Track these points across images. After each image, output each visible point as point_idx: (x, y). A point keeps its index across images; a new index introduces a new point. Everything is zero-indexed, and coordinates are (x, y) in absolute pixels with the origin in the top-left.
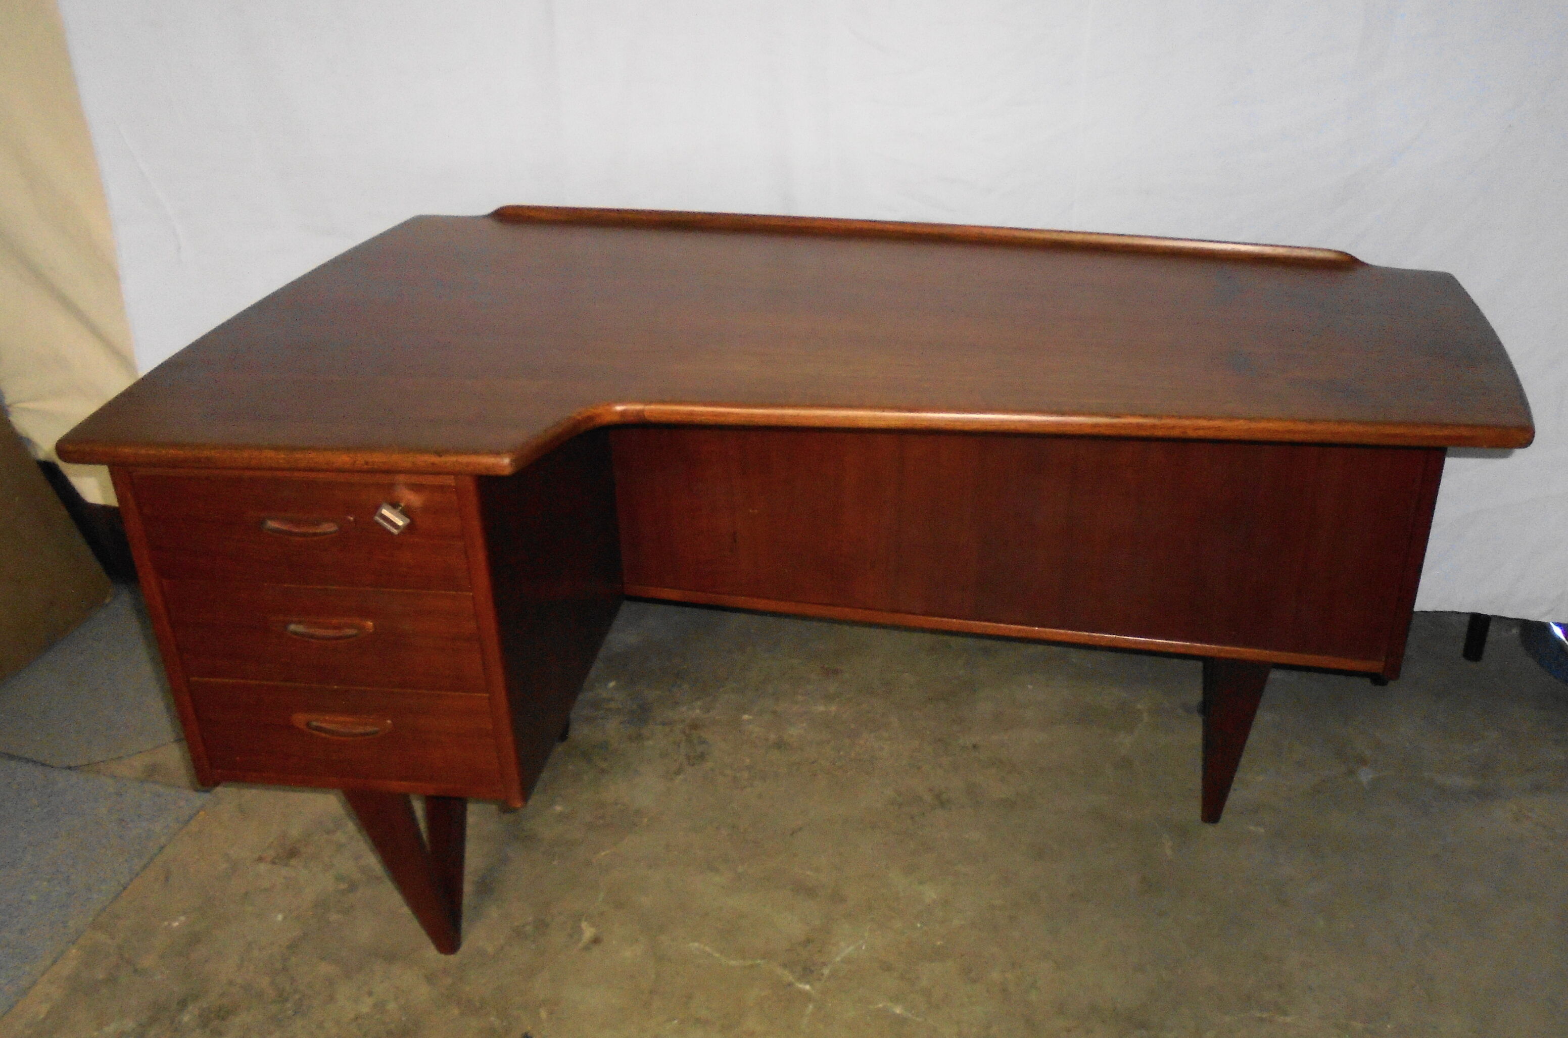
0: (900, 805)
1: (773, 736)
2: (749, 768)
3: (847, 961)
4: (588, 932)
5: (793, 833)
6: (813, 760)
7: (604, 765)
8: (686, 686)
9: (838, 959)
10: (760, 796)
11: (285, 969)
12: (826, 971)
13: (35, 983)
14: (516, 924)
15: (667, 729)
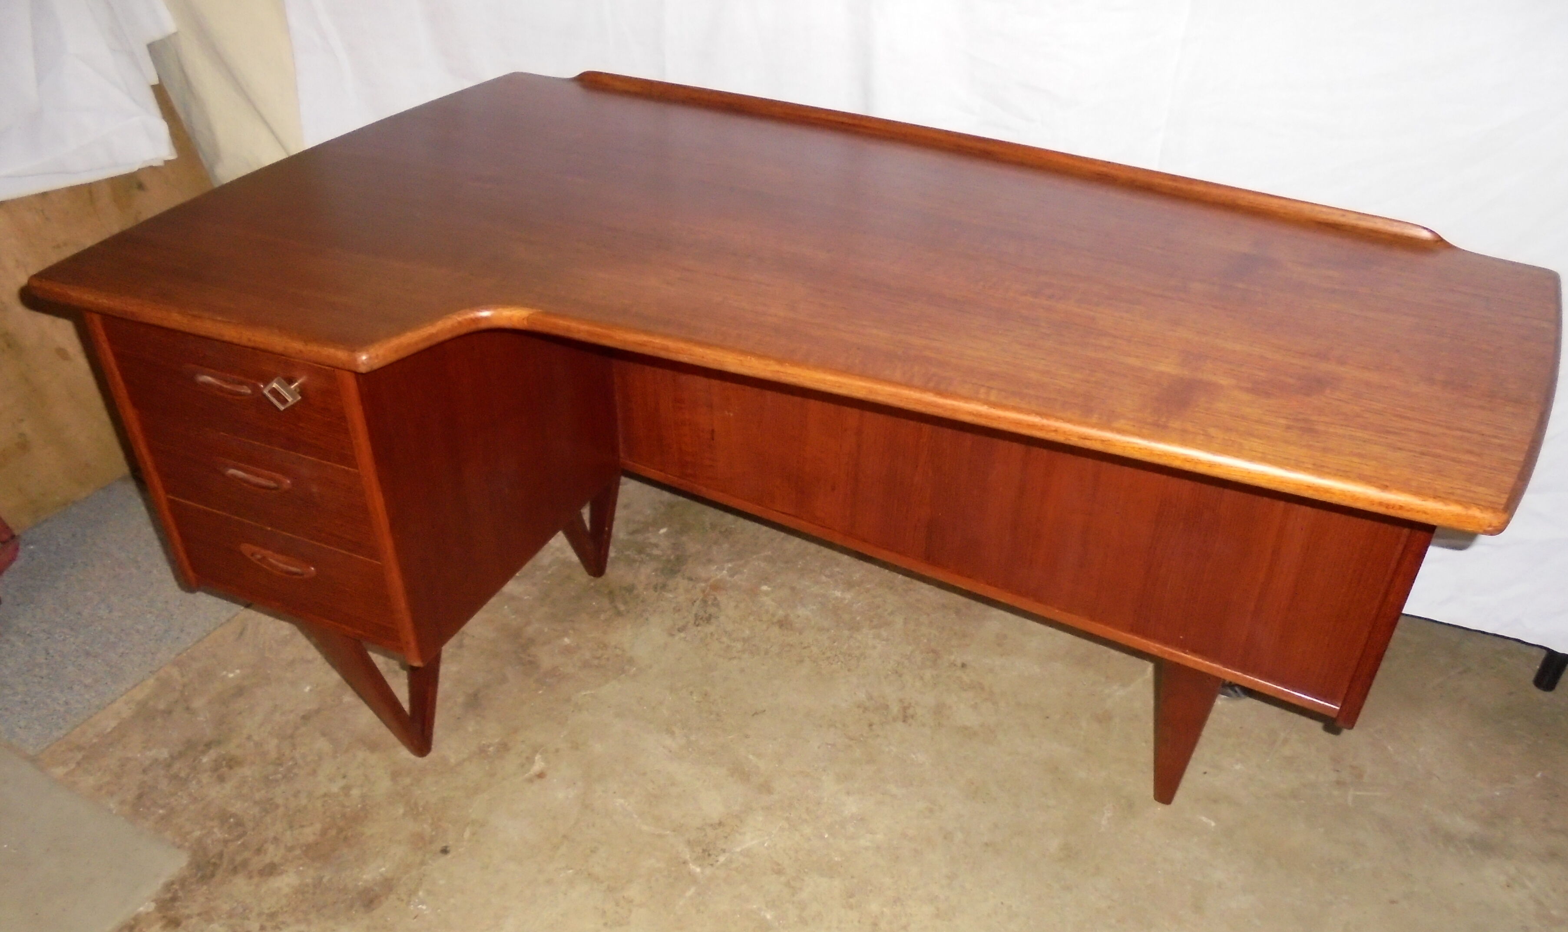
0: (866, 709)
1: (781, 613)
2: (745, 640)
3: (747, 853)
4: (539, 765)
5: (756, 713)
6: (806, 645)
7: (622, 608)
8: (726, 546)
9: (738, 850)
10: (742, 671)
11: (292, 737)
12: (722, 859)
13: (113, 701)
14: (484, 742)
15: (691, 584)
